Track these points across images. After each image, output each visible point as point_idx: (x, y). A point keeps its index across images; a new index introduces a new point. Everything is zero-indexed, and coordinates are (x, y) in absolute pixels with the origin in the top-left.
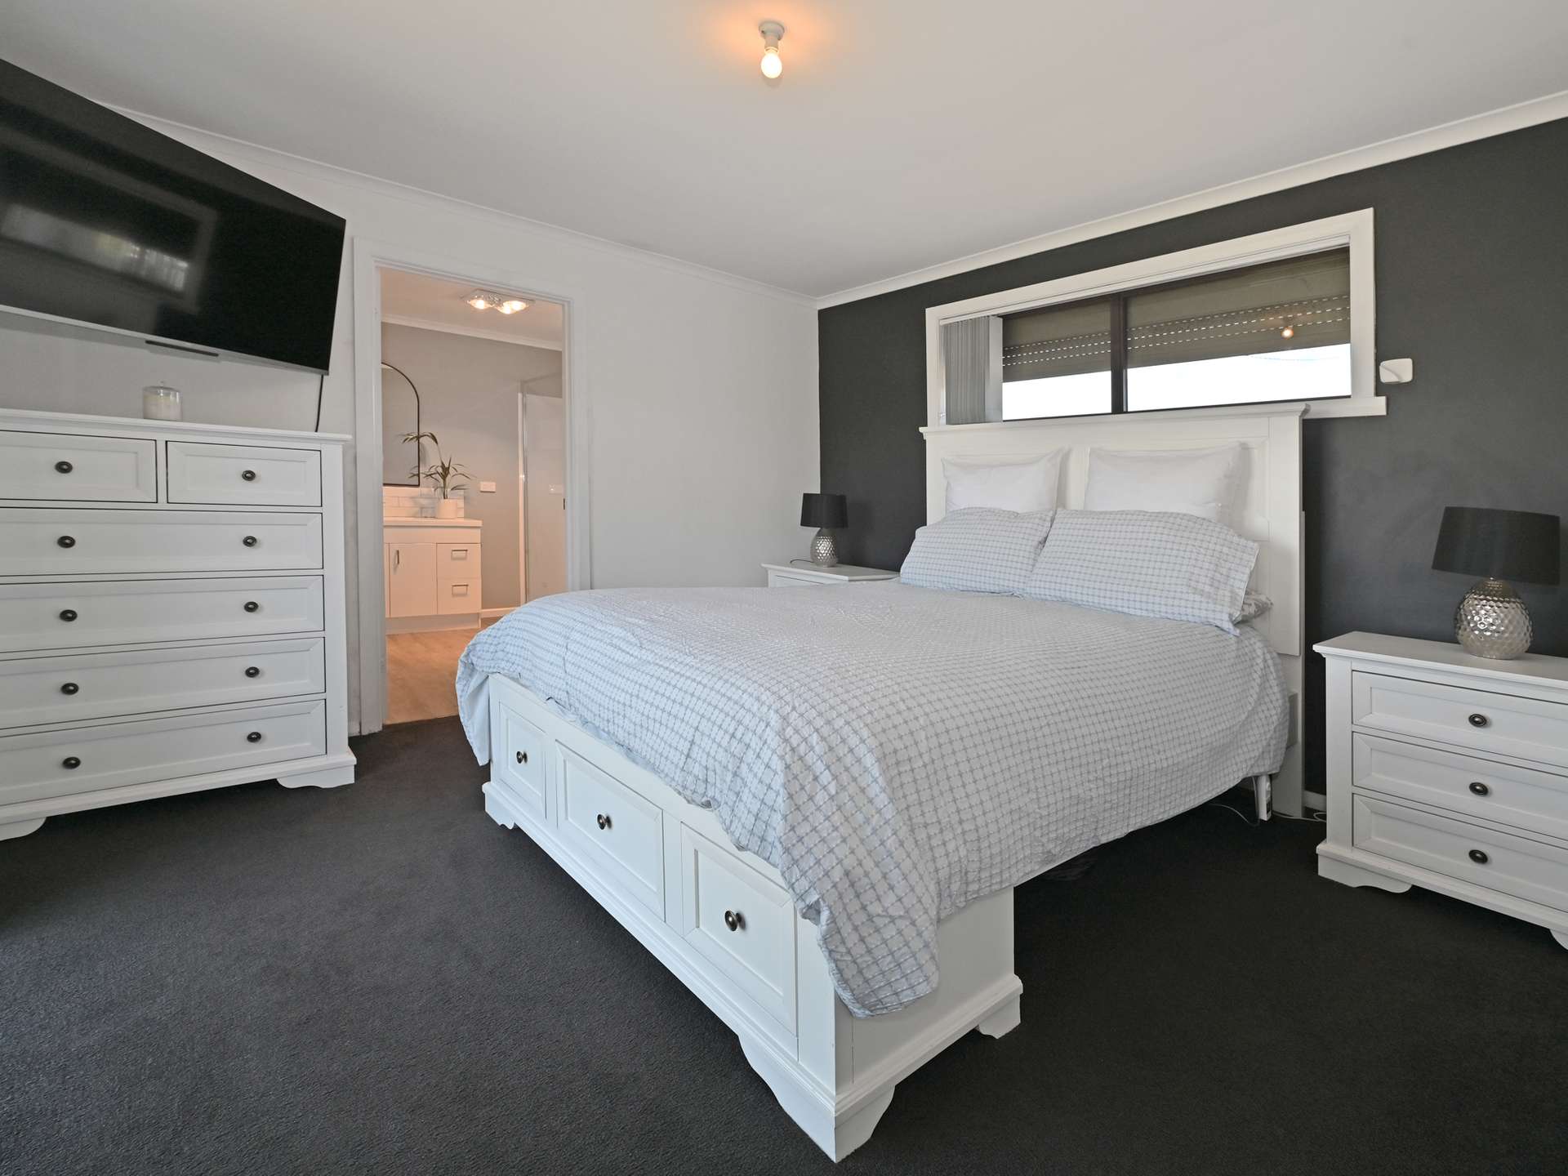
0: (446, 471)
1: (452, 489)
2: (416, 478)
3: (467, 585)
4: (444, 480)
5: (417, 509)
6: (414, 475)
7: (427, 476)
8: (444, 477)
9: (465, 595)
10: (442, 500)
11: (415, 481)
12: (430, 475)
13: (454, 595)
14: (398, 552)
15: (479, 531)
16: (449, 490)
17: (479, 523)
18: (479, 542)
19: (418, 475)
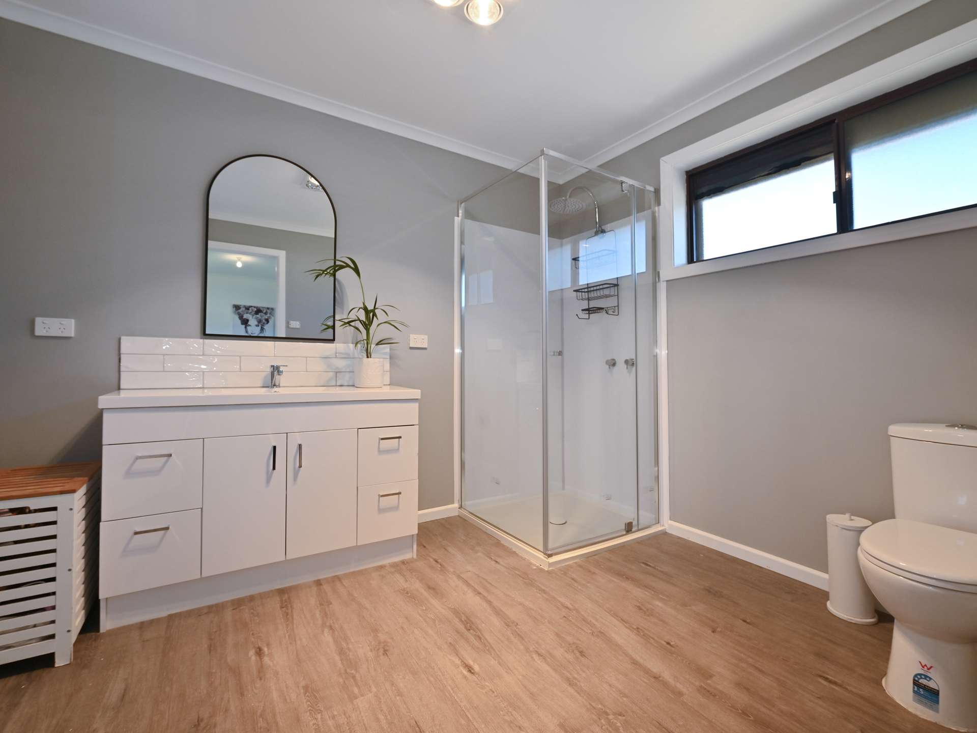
0: (370, 314)
1: (377, 344)
2: (331, 330)
3: (399, 493)
4: (368, 330)
5: (331, 374)
6: (329, 327)
7: (345, 323)
8: (367, 325)
9: (396, 508)
10: (365, 359)
11: (328, 334)
12: (349, 323)
13: (381, 511)
14: (300, 446)
15: (416, 406)
16: (373, 346)
17: (416, 393)
18: (418, 423)
19: (333, 327)
